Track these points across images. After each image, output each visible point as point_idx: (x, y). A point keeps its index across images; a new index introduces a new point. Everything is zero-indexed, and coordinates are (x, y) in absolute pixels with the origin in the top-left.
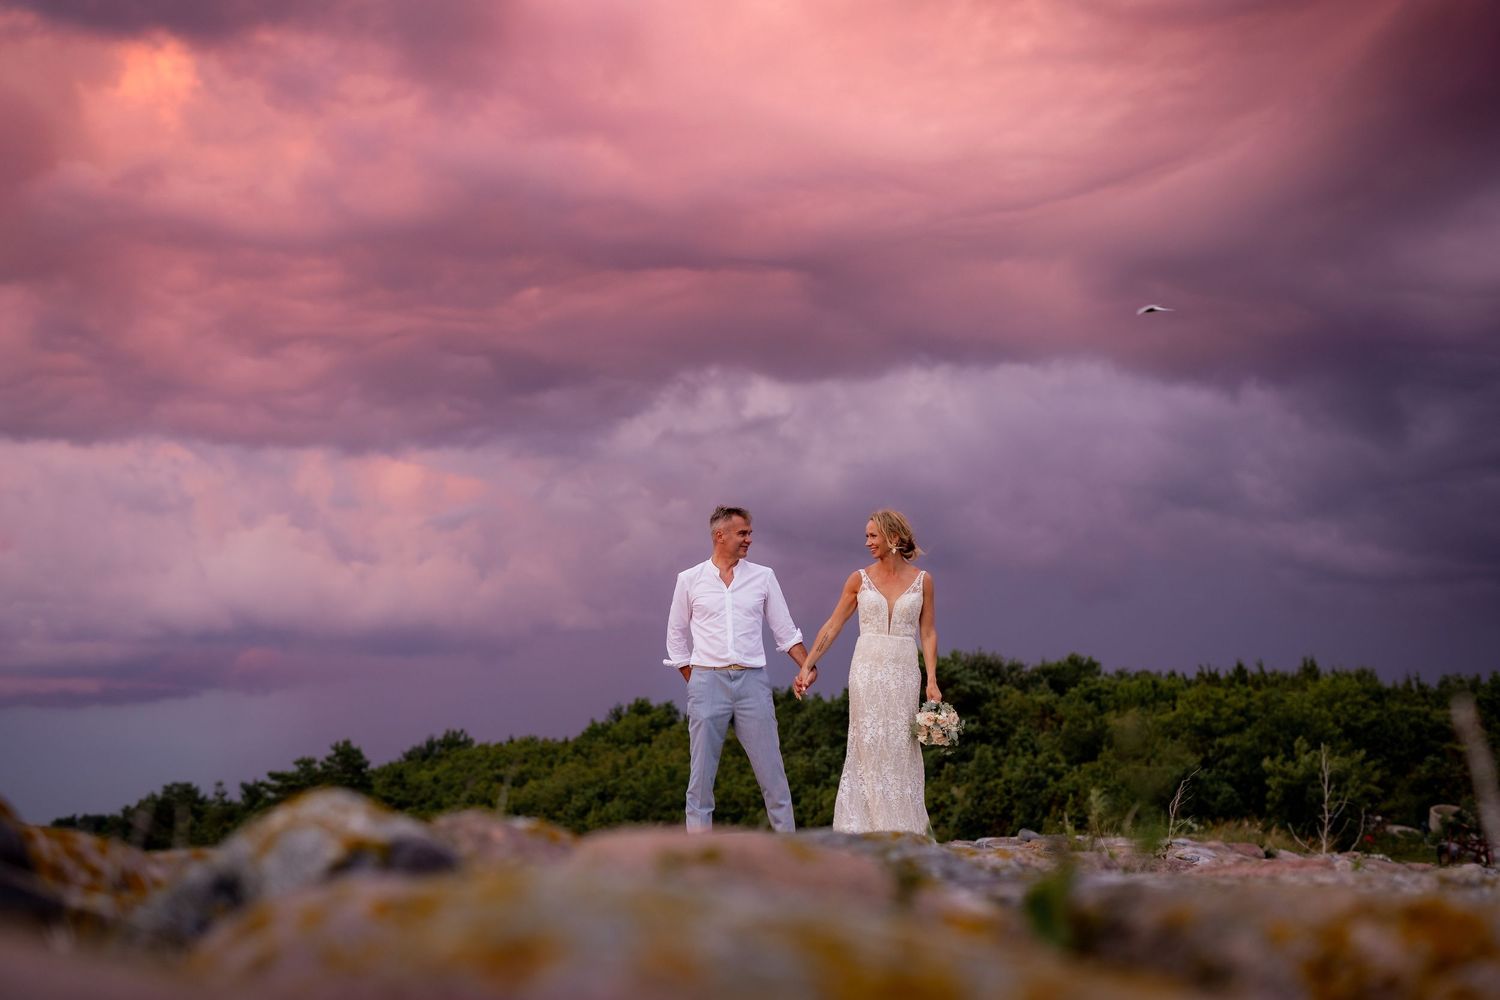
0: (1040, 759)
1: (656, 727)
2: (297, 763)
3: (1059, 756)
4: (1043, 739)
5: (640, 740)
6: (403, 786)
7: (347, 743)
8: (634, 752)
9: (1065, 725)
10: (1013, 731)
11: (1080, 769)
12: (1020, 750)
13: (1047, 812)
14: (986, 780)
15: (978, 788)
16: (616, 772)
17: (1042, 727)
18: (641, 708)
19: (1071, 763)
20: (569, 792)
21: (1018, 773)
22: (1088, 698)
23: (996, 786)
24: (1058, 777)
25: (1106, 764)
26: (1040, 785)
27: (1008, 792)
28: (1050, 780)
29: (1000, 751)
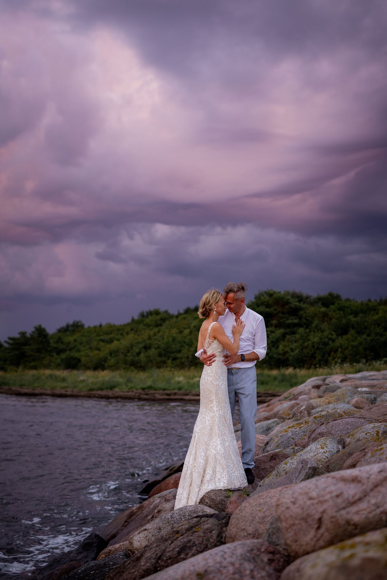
0: (326, 334)
1: (163, 320)
2: (20, 333)
3: (333, 333)
4: (325, 326)
5: (157, 325)
6: (62, 343)
7: (40, 326)
8: (156, 330)
9: (334, 321)
10: (312, 323)
11: (342, 337)
12: (316, 330)
13: (329, 355)
14: (304, 342)
15: (301, 345)
16: (150, 338)
17: (323, 321)
18: (157, 313)
19: (338, 335)
20: (132, 346)
21: (316, 339)
22: (340, 309)
23: (309, 344)
24: (333, 341)
25: (352, 336)
26: (326, 344)
27: (313, 347)
28: (330, 342)
29: (307, 331)
